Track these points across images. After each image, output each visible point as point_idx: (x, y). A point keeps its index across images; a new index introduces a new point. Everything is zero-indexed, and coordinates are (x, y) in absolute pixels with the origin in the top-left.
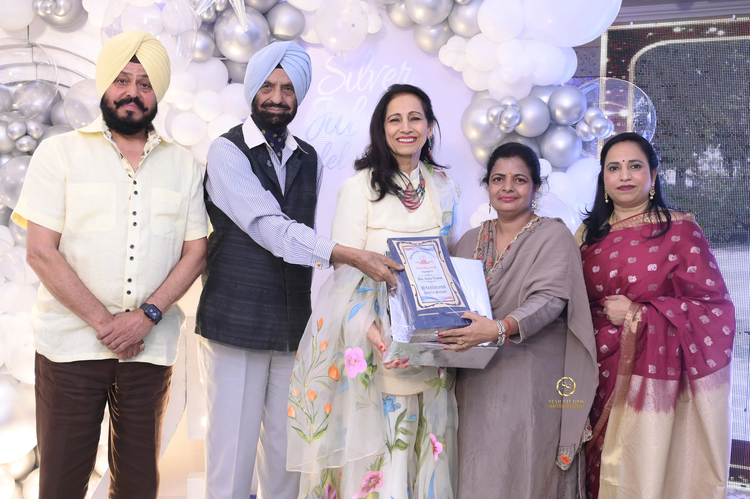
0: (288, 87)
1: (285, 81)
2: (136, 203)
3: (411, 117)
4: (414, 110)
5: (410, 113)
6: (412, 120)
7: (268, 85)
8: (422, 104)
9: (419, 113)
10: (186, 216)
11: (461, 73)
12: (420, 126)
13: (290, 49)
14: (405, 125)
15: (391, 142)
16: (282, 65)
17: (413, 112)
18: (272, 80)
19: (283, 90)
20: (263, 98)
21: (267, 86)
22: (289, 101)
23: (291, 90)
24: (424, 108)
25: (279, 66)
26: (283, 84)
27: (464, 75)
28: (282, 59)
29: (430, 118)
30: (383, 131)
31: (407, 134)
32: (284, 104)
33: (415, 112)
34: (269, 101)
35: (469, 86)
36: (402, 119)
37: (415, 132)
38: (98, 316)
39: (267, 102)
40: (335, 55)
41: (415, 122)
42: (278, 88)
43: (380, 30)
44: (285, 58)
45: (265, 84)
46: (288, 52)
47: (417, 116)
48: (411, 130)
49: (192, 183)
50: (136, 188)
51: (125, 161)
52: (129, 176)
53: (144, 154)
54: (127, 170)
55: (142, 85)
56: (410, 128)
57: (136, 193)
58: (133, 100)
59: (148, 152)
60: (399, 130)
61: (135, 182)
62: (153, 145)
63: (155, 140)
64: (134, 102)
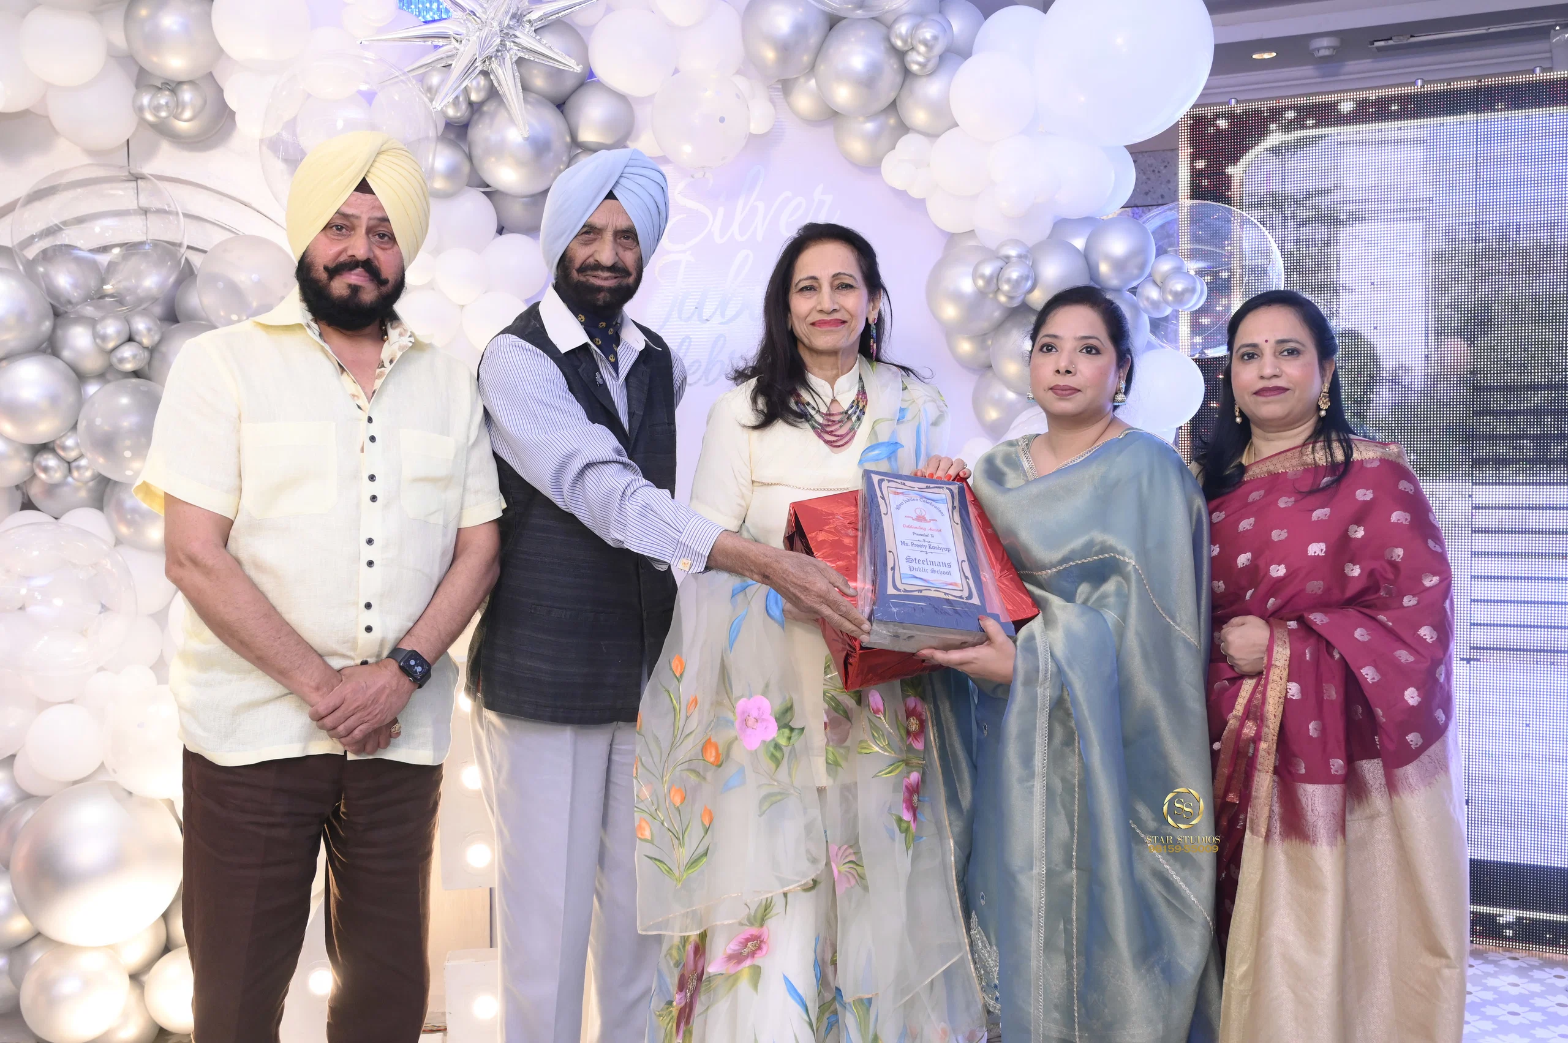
0: (627, 235)
1: (622, 224)
2: (374, 459)
4: (841, 272)
7: (590, 231)
8: (859, 260)
9: (850, 276)
10: (462, 482)
12: (853, 301)
13: (632, 163)
14: (825, 298)
15: (801, 329)
16: (615, 192)
17: (839, 274)
18: (598, 221)
19: (618, 240)
20: (581, 254)
21: (586, 233)
22: (629, 258)
23: (633, 239)
24: (861, 267)
25: (611, 196)
26: (619, 228)
28: (617, 182)
30: (787, 309)
31: (830, 314)
32: (620, 265)
33: (844, 274)
34: (591, 260)
36: (820, 286)
37: (842, 310)
38: (308, 677)
39: (588, 261)
41: (845, 292)
42: (608, 236)
44: (623, 181)
45: (585, 229)
46: (627, 170)
47: (849, 281)
48: (836, 307)
49: (471, 418)
50: (373, 429)
51: (347, 380)
52: (359, 407)
53: (383, 366)
54: (354, 396)
55: (377, 237)
56: (834, 303)
57: (373, 439)
58: (360, 264)
59: (391, 362)
60: (815, 307)
61: (370, 420)
62: (401, 348)
63: (402, 338)
64: (362, 267)
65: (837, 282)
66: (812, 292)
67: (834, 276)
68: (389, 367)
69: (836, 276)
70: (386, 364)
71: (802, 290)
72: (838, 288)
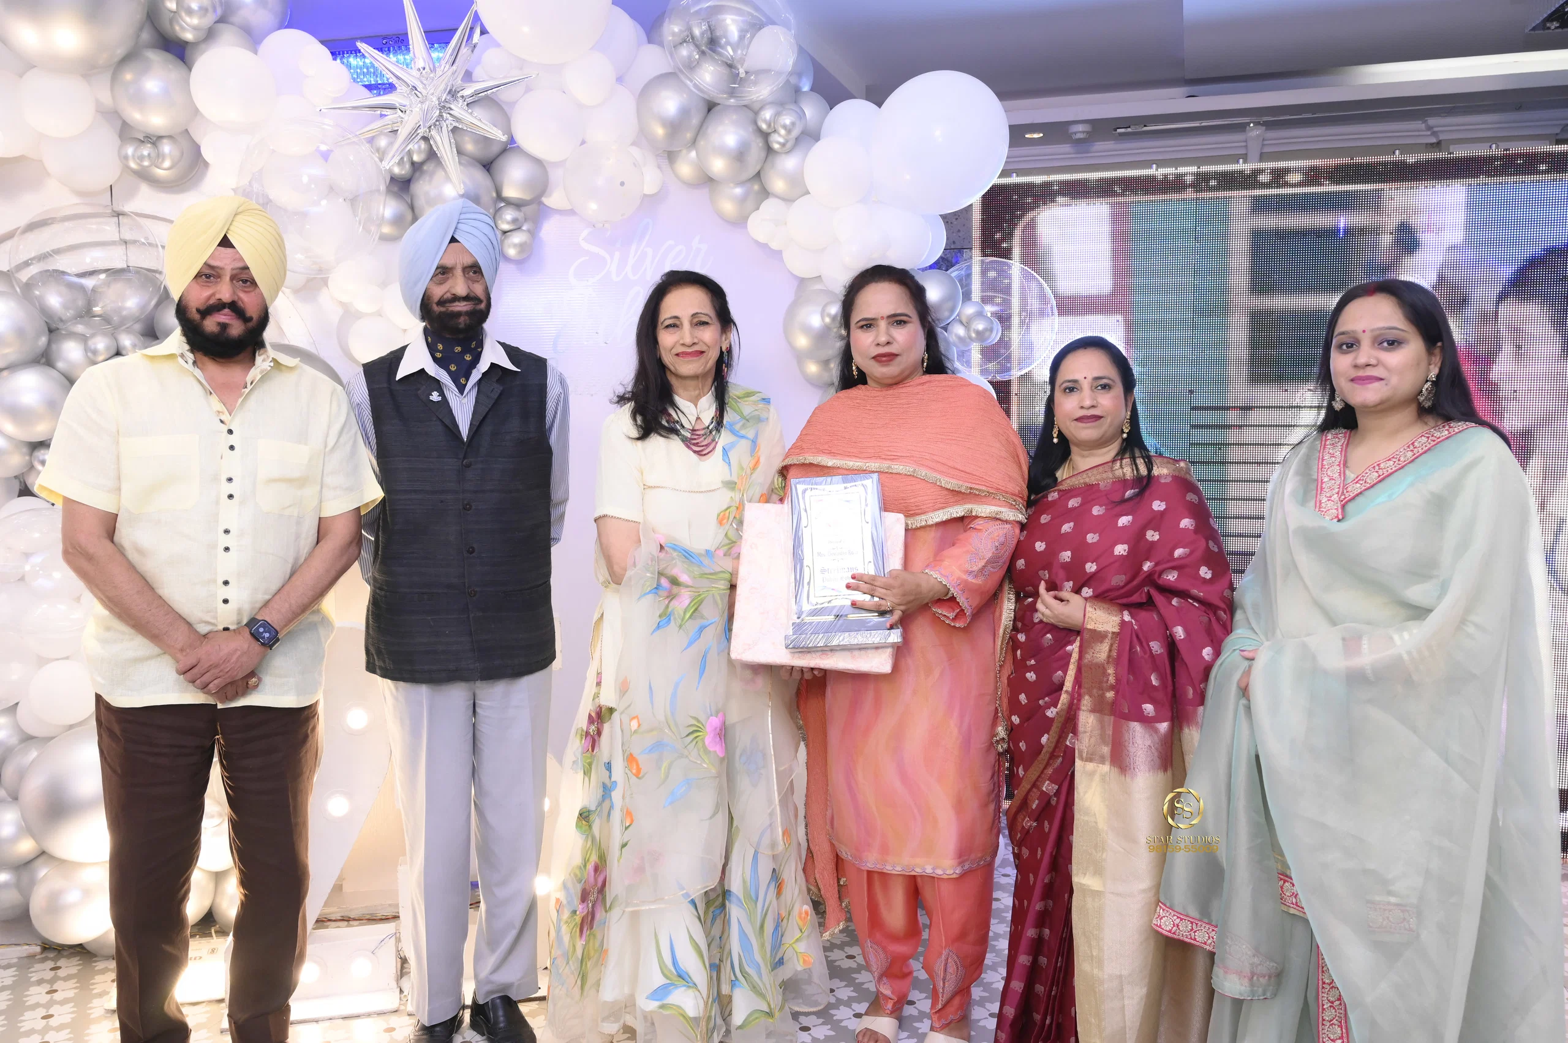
0: (473, 269)
1: (467, 261)
2: (232, 464)
3: (696, 320)
4: (699, 311)
5: (694, 315)
6: (696, 325)
7: (443, 272)
8: (712, 301)
9: (707, 315)
10: (320, 480)
11: (780, 252)
12: (709, 335)
13: (465, 210)
14: (686, 334)
15: (668, 359)
16: (457, 237)
17: (697, 313)
18: (448, 262)
19: (467, 275)
20: (438, 292)
21: (441, 273)
22: (478, 288)
23: (478, 272)
24: (714, 307)
25: (454, 240)
26: (466, 265)
27: (785, 255)
28: (456, 229)
29: (725, 319)
30: (655, 342)
31: (690, 346)
32: (471, 295)
33: (701, 313)
34: (448, 295)
35: (795, 273)
36: (682, 324)
37: (701, 343)
39: (446, 296)
40: (594, 227)
41: (702, 328)
42: (459, 273)
44: (460, 226)
45: (439, 271)
46: (462, 216)
47: (705, 319)
48: (696, 341)
49: (329, 427)
50: (232, 440)
51: (214, 400)
52: (222, 422)
53: (246, 387)
54: (219, 412)
55: (240, 282)
56: (693, 337)
57: (232, 448)
58: (227, 305)
59: (252, 383)
60: (677, 342)
61: (230, 432)
62: (262, 372)
63: (264, 363)
64: (229, 308)
66: (675, 328)
67: (692, 315)
68: (249, 387)
70: (249, 385)
71: (667, 327)
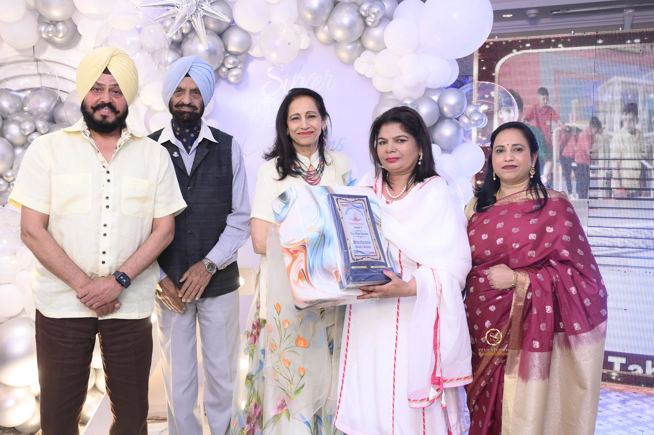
0: (196, 92)
1: (193, 87)
2: (109, 190)
8: (317, 104)
9: (314, 112)
10: (154, 199)
12: (315, 123)
13: (196, 61)
14: (303, 123)
15: (294, 136)
16: (190, 74)
17: (309, 112)
18: (183, 86)
19: (192, 94)
20: (176, 100)
21: (179, 91)
22: (197, 102)
23: (199, 93)
24: (318, 107)
25: (188, 75)
26: (192, 89)
28: (190, 69)
30: (286, 127)
31: (306, 130)
32: (192, 104)
33: (311, 112)
36: (301, 118)
37: (311, 127)
38: (77, 282)
39: (179, 103)
40: (275, 66)
41: (312, 119)
42: (187, 92)
43: (309, 46)
44: (192, 69)
46: (194, 64)
47: (313, 114)
48: (309, 126)
49: (159, 171)
50: (109, 177)
51: (100, 155)
52: (104, 167)
53: (116, 149)
54: (102, 162)
55: (114, 92)
56: (307, 124)
57: (109, 181)
58: (107, 105)
59: (119, 146)
60: (299, 127)
61: (108, 172)
62: (125, 140)
63: (126, 136)
64: (108, 106)
65: (308, 115)
66: (297, 120)
67: (306, 113)
68: (118, 149)
69: (307, 113)
71: (293, 119)
72: (309, 117)
